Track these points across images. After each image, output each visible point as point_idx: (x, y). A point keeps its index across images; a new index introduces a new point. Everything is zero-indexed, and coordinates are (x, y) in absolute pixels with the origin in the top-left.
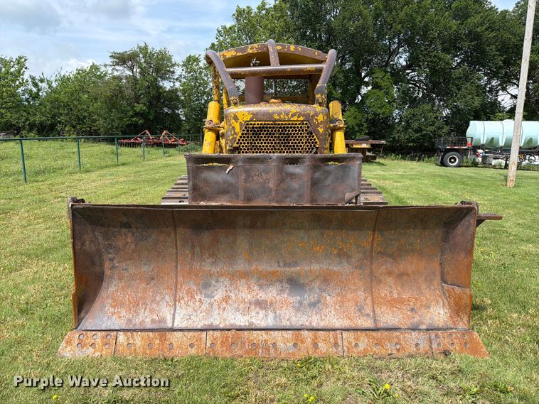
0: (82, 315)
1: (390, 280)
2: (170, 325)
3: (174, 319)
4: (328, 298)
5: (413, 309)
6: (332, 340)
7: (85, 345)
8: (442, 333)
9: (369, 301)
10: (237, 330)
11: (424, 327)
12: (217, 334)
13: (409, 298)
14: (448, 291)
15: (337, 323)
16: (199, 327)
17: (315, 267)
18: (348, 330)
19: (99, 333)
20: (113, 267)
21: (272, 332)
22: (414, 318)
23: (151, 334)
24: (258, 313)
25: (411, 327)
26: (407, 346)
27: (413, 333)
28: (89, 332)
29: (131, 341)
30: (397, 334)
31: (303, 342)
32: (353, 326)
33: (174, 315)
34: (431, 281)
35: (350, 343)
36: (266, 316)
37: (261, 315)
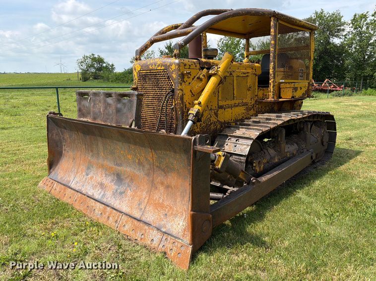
0: (51, 170)
3: (73, 182)
4: (129, 191)
5: (166, 215)
6: (116, 218)
7: (46, 185)
8: (171, 239)
9: (146, 200)
10: (88, 197)
11: (164, 230)
12: (80, 195)
13: (167, 205)
15: (125, 209)
16: (77, 189)
17: (128, 169)
18: (127, 215)
19: (51, 181)
21: (97, 202)
22: (163, 221)
23: (63, 186)
24: (98, 190)
25: (157, 226)
26: (147, 238)
27: (155, 231)
30: (146, 227)
31: (105, 214)
32: (130, 213)
33: (73, 180)
34: (184, 197)
35: (122, 223)
36: (100, 193)
37: (99, 192)
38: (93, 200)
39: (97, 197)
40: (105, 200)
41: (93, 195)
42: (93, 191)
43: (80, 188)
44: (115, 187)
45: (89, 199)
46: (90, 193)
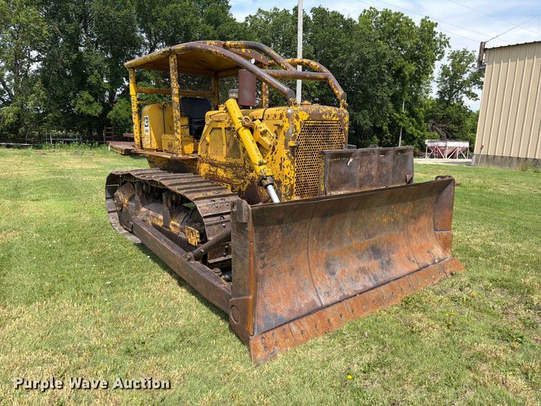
1: (414, 234)
2: (320, 305)
3: (319, 299)
5: (428, 251)
6: (407, 283)
7: (271, 346)
8: (445, 262)
9: (411, 252)
12: (351, 300)
13: (424, 244)
14: (439, 235)
15: (406, 270)
16: (338, 300)
18: (410, 274)
19: (275, 331)
20: (264, 265)
21: (378, 289)
22: (431, 256)
23: (311, 316)
24: (364, 278)
26: (436, 275)
27: (436, 267)
28: (267, 333)
29: (302, 329)
30: (430, 269)
31: (395, 290)
32: (411, 271)
33: (318, 296)
35: (415, 282)
36: (370, 279)
37: (367, 279)
38: (372, 291)
39: (371, 285)
40: (381, 280)
41: (364, 286)
42: (360, 283)
43: (342, 295)
44: (378, 261)
45: (366, 294)
46: (360, 288)
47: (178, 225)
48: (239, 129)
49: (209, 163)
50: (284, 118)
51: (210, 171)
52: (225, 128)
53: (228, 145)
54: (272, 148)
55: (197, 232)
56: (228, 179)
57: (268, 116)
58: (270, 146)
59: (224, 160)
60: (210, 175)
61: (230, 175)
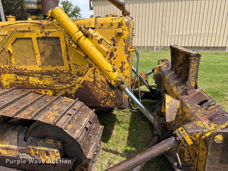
47: (15, 147)
48: (79, 39)
49: (15, 73)
50: (124, 26)
51: (16, 80)
52: (38, 38)
53: (42, 54)
54: (109, 54)
55: (56, 150)
56: (46, 85)
57: (102, 25)
58: (108, 53)
59: (39, 69)
60: (18, 84)
61: (48, 81)
